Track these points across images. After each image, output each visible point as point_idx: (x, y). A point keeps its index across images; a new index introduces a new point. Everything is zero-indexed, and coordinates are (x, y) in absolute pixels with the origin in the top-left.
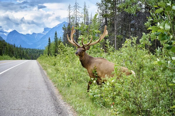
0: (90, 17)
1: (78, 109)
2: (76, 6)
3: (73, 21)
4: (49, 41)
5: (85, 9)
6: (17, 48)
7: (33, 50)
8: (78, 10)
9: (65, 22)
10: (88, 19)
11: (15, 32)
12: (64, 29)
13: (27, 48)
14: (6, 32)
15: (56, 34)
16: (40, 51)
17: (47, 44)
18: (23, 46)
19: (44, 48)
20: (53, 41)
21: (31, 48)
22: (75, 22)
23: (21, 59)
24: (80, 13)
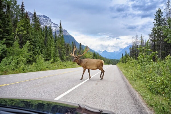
0: (144, 42)
1: (142, 94)
2: (137, 37)
3: (135, 45)
4: (123, 55)
5: (141, 38)
6: (107, 59)
7: (114, 60)
8: (137, 39)
9: (130, 45)
10: (143, 43)
11: (105, 51)
12: (130, 49)
13: (111, 59)
14: (101, 52)
15: (126, 51)
16: (118, 60)
17: (121, 57)
18: (109, 58)
19: (120, 59)
20: (124, 55)
21: (113, 59)
22: (136, 45)
23: (109, 64)
24: (139, 40)
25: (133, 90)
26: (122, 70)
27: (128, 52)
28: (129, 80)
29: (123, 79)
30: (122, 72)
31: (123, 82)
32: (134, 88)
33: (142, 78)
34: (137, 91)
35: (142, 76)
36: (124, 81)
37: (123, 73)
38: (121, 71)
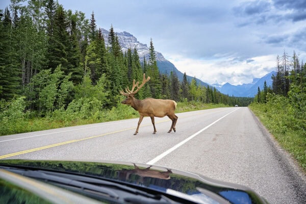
0: (300, 64)
2: (285, 56)
3: (282, 70)
4: (259, 90)
5: (294, 57)
6: (230, 97)
7: (244, 98)
8: (286, 60)
9: (273, 72)
10: (298, 66)
11: (228, 84)
12: (272, 78)
13: (238, 96)
14: (220, 85)
15: (265, 83)
16: (250, 99)
17: (257, 92)
18: (235, 96)
19: (254, 97)
20: (262, 89)
21: (242, 97)
22: (284, 71)
23: (234, 106)
24: (290, 62)
25: (280, 150)
26: (258, 116)
27: (270, 84)
28: (272, 133)
29: (262, 130)
30: (259, 120)
31: (262, 135)
32: (282, 146)
33: (296, 129)
34: (289, 151)
35: (297, 126)
36: (264, 135)
37: (262, 120)
38: (256, 117)
